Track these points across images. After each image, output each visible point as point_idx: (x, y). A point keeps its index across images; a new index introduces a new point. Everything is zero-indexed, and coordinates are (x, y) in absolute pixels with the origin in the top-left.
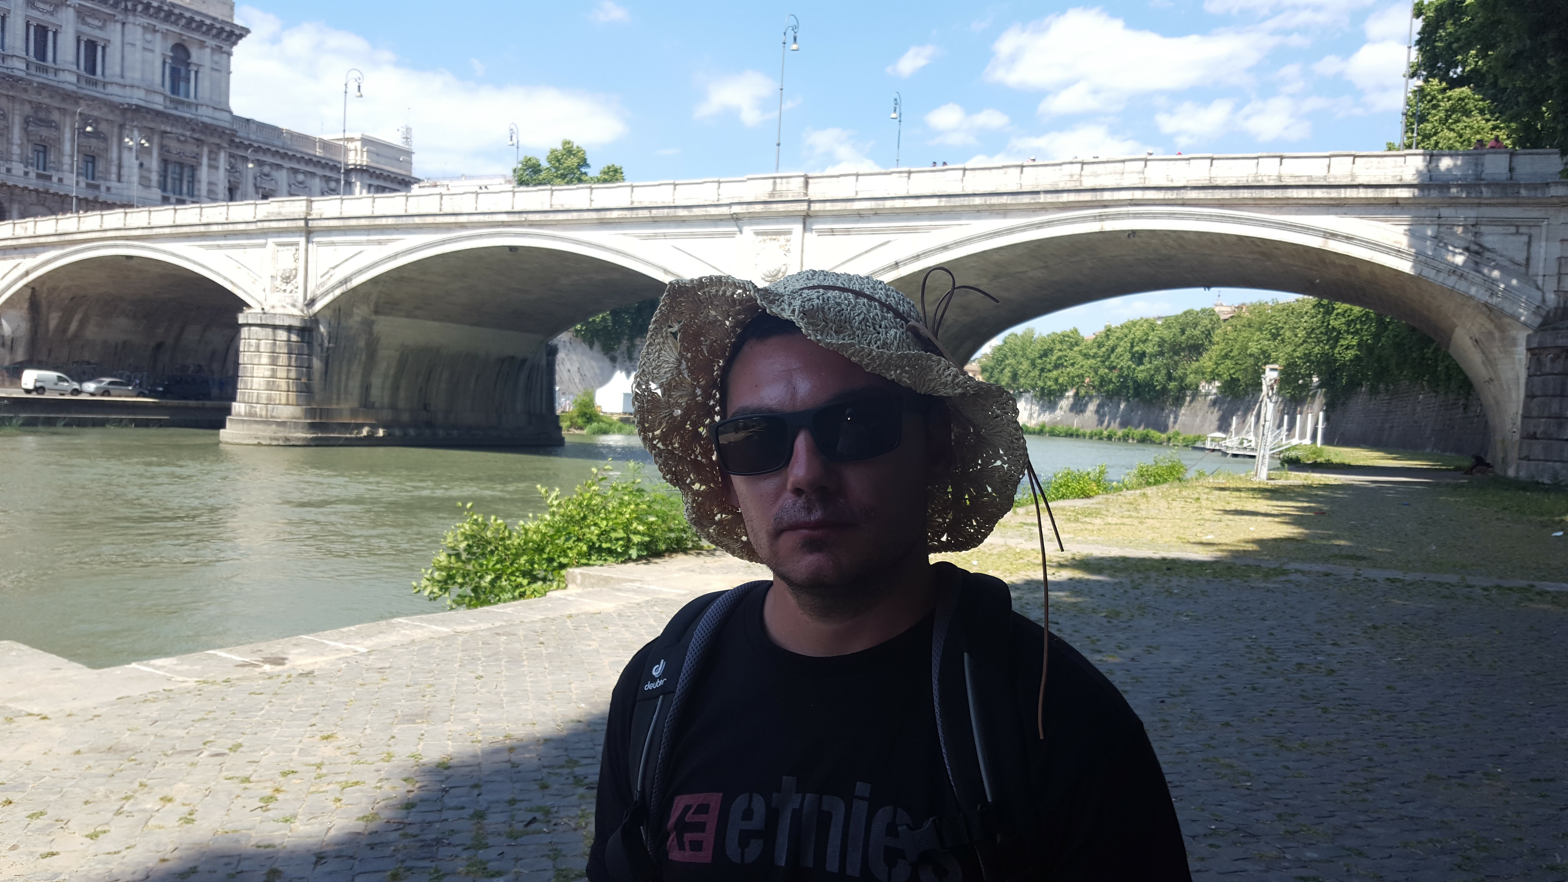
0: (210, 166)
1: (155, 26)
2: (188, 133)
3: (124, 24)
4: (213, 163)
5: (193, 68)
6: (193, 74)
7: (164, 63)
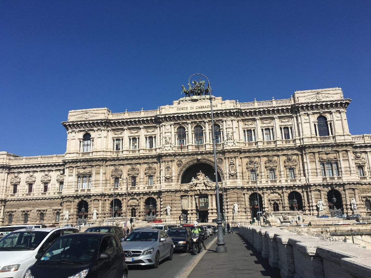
1: (308, 113)
2: (330, 150)
3: (296, 117)
4: (346, 158)
5: (329, 123)
6: (329, 125)
7: (315, 125)
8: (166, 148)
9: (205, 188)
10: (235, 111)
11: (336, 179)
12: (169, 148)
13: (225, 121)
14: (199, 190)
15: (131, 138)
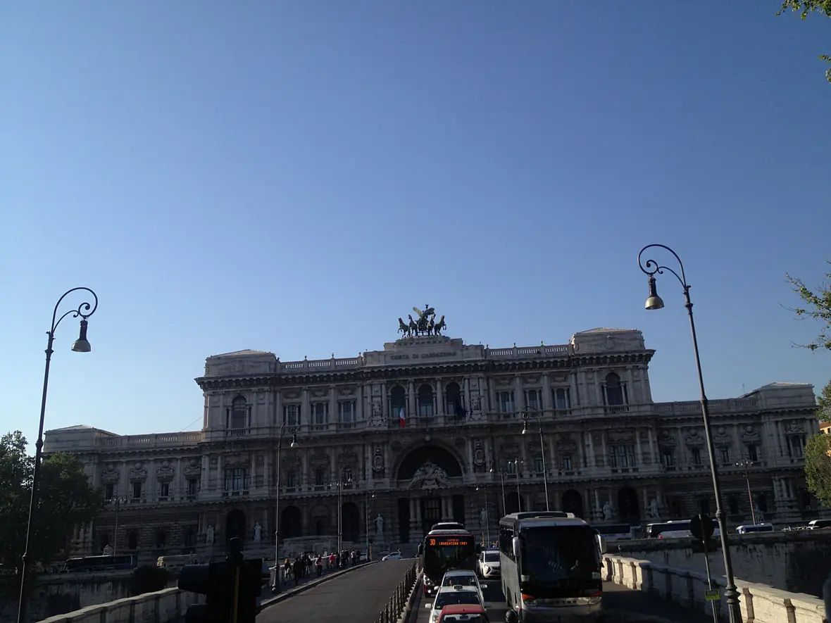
0: (642, 443)
1: (592, 369)
2: (623, 426)
3: (576, 374)
4: (644, 440)
5: (622, 384)
6: (623, 389)
7: (603, 387)
8: (375, 423)
9: (436, 487)
10: (483, 363)
11: (631, 471)
12: (380, 422)
13: (469, 379)
14: (428, 490)
15: (315, 404)
